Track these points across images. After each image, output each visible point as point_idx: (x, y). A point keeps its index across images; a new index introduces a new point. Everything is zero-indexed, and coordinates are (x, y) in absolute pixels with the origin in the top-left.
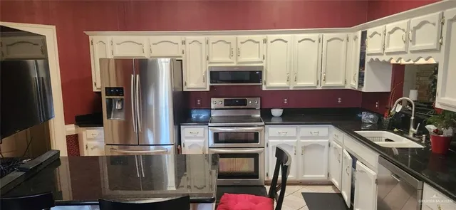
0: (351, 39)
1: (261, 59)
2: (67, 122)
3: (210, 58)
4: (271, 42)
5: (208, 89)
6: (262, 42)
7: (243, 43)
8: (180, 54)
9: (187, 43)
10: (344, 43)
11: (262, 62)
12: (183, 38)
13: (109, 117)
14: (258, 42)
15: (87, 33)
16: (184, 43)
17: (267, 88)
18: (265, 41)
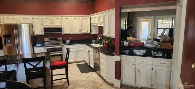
0: (88, 19)
3: (43, 24)
4: (64, 19)
5: (43, 35)
7: (55, 19)
8: (32, 23)
10: (86, 20)
11: (62, 25)
12: (33, 17)
13: (5, 45)
14: (60, 19)
16: (33, 19)
17: (64, 34)
18: (62, 19)
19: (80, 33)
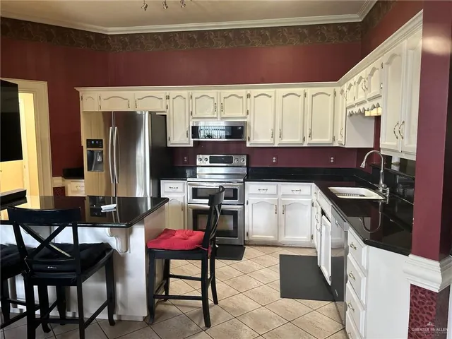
0: (338, 93)
1: (245, 115)
2: (55, 174)
3: (194, 113)
4: (255, 97)
5: (191, 145)
6: (245, 97)
7: (227, 98)
8: (164, 109)
9: (171, 98)
10: (331, 98)
11: (245, 118)
12: (168, 93)
13: (89, 169)
14: (242, 97)
15: (77, 89)
16: (168, 98)
17: (251, 144)
18: (248, 96)
19: (305, 145)
